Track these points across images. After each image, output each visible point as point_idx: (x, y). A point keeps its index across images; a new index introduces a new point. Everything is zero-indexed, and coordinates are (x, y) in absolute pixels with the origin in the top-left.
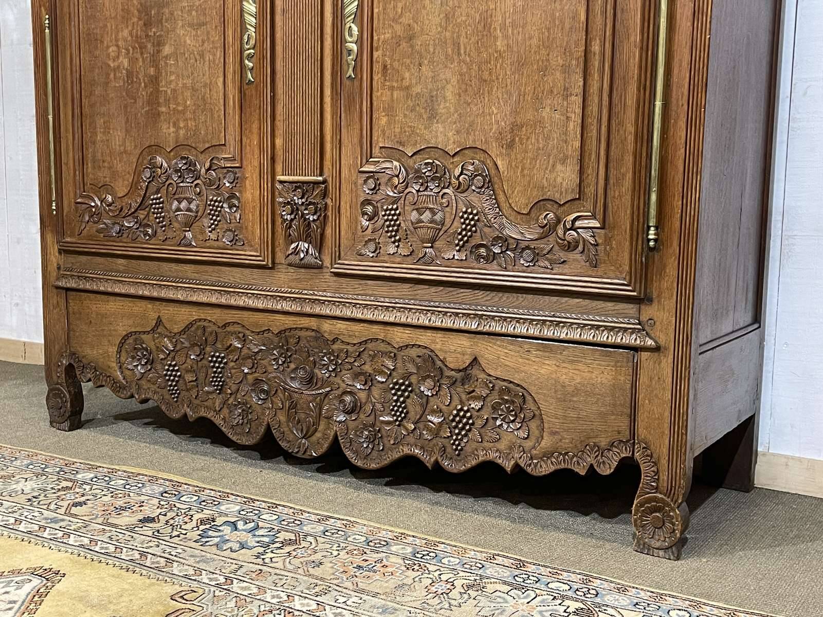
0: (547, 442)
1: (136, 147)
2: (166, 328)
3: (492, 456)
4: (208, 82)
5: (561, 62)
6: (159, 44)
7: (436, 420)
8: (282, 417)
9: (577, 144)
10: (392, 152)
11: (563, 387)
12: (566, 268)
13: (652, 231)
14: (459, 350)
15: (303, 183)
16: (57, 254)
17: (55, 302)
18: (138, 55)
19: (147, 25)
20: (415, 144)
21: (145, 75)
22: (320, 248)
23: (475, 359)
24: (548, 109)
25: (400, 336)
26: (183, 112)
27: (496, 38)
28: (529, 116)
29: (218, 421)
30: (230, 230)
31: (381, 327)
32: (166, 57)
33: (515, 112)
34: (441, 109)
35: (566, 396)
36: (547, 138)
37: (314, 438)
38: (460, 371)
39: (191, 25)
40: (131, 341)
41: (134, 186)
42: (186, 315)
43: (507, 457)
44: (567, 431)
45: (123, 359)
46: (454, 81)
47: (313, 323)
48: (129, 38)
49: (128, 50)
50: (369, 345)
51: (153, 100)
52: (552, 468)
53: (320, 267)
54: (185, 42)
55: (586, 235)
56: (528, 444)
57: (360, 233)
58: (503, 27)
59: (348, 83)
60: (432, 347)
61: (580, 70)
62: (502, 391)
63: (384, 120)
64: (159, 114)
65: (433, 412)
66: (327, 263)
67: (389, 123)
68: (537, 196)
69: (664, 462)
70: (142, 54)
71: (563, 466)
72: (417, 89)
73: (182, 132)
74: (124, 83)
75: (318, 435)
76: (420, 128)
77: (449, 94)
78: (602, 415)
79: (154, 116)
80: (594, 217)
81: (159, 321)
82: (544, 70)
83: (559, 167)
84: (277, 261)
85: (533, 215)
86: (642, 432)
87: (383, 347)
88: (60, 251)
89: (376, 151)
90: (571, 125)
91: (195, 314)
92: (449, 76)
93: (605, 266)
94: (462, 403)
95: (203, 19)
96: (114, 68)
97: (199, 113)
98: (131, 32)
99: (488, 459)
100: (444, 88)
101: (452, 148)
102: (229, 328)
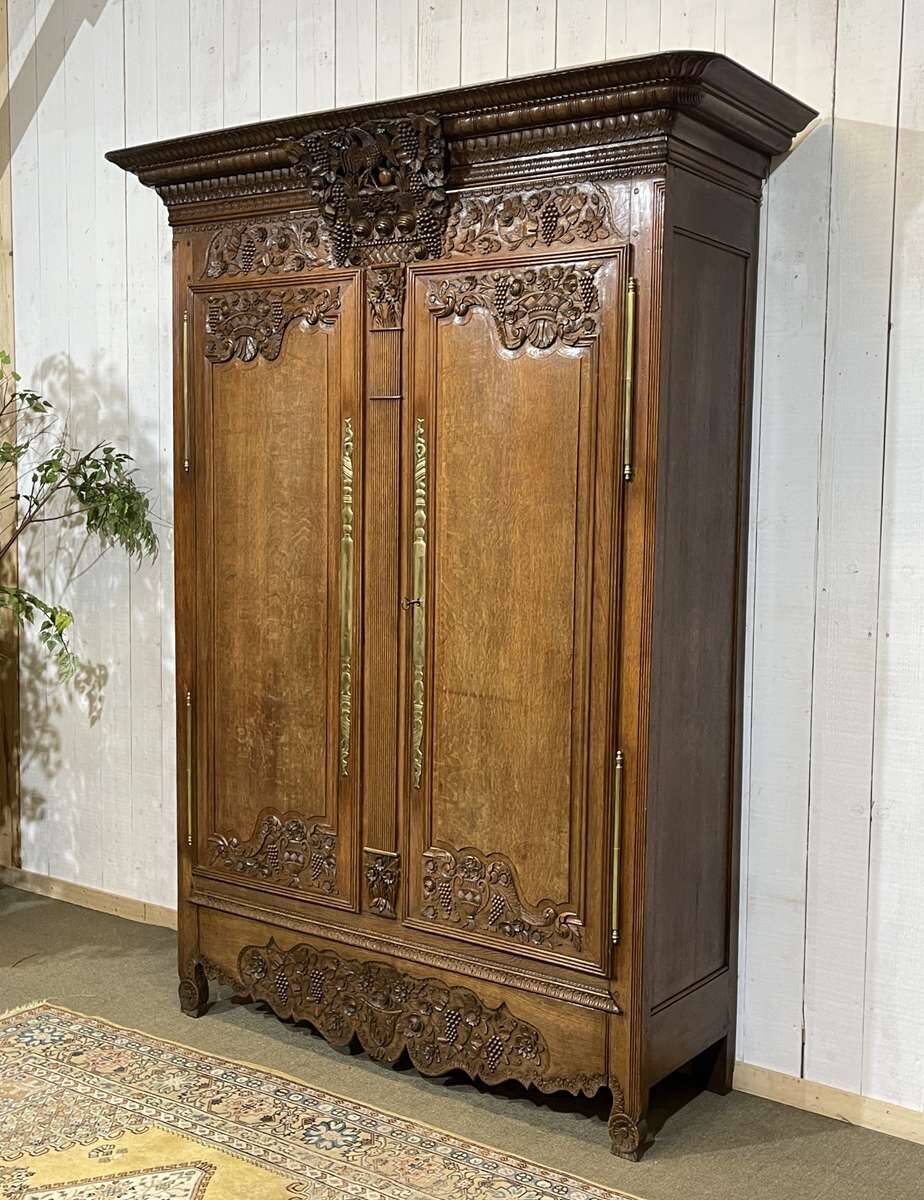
0: (551, 1071)
1: (257, 806)
2: (277, 946)
3: (514, 1076)
4: (314, 768)
5: (555, 808)
6: (278, 733)
7: (477, 1044)
8: (365, 1028)
9: (567, 865)
10: (445, 847)
11: (562, 1031)
12: (562, 950)
13: (615, 933)
14: (493, 995)
15: (383, 856)
16: (190, 876)
17: (188, 912)
18: (261, 738)
19: (269, 718)
20: (462, 843)
21: (266, 754)
22: (395, 904)
23: (504, 1004)
24: (547, 839)
25: (452, 980)
26: (295, 787)
27: (513, 782)
28: (536, 840)
29: (317, 1024)
30: (329, 882)
31: (438, 971)
32: (282, 744)
33: (526, 835)
34: (479, 823)
35: (565, 1038)
36: (547, 858)
37: (390, 1047)
38: (494, 1010)
39: (302, 724)
40: (249, 952)
41: (255, 835)
42: (294, 940)
43: (526, 1077)
44: (565, 1063)
45: (242, 966)
46: (487, 805)
47: (389, 960)
48: (254, 724)
49: (252, 733)
50: (431, 983)
51: (272, 773)
52: (556, 1089)
53: (395, 919)
54: (297, 736)
55: (574, 929)
56: (540, 1070)
57: (422, 899)
58: (518, 776)
59: (415, 791)
60: (475, 990)
61: (567, 816)
62: (523, 1030)
63: (440, 822)
64: (276, 785)
65: (475, 1038)
66: (400, 916)
67: (443, 824)
68: (542, 895)
69: (626, 1092)
70: (264, 739)
71: (562, 1089)
72: (463, 805)
73: (293, 802)
74: (249, 756)
75: (393, 1045)
76: (465, 834)
77: (483, 814)
78: (587, 1055)
79: (272, 786)
80: (578, 917)
81: (272, 940)
82: (544, 811)
83: (555, 879)
84: (363, 909)
85: (540, 908)
86: (613, 1070)
87: (439, 985)
88: (193, 875)
89: (434, 841)
90: (563, 852)
91: (299, 939)
92: (483, 801)
93: (585, 953)
94: (495, 1034)
95: (310, 722)
96: (242, 744)
97: (307, 790)
98: (255, 721)
99: (512, 1077)
100: (480, 808)
101: (486, 851)
102: (326, 954)
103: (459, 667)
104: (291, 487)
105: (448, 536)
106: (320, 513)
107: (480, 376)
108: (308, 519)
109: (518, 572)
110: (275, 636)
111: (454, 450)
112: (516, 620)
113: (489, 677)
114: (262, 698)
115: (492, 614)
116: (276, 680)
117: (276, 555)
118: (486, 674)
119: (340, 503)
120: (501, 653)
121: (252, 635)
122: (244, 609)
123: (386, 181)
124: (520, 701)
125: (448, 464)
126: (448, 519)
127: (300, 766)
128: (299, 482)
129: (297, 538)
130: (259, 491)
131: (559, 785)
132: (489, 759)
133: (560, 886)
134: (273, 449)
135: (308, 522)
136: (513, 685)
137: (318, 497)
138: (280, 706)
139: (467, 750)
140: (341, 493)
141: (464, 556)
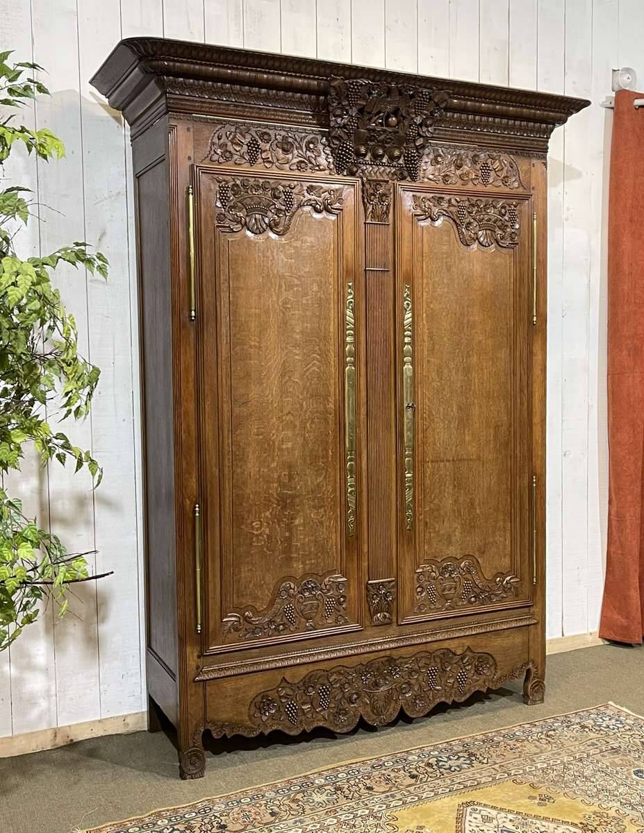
0: (498, 674)
1: (273, 579)
2: (288, 683)
4: (326, 537)
5: (502, 517)
6: (293, 518)
7: (452, 681)
8: (369, 709)
9: (509, 549)
10: (431, 561)
11: (505, 648)
12: (506, 600)
13: (534, 579)
14: (461, 645)
15: (383, 583)
16: (196, 659)
17: (193, 692)
18: (277, 526)
20: (443, 556)
21: (282, 536)
22: (392, 613)
23: (468, 647)
24: (498, 536)
25: (435, 646)
27: (476, 509)
28: (491, 540)
29: (326, 725)
30: (340, 616)
31: (424, 645)
33: (485, 539)
34: (454, 539)
35: (505, 651)
36: (498, 548)
37: (389, 713)
38: (461, 654)
39: (314, 507)
40: (258, 699)
41: (272, 603)
42: (303, 671)
43: (483, 687)
45: (252, 712)
46: (459, 527)
47: (388, 653)
48: (270, 516)
49: (269, 524)
53: (390, 624)
54: (310, 516)
55: (514, 584)
56: (490, 677)
57: (416, 602)
58: (479, 505)
59: (408, 531)
60: (449, 648)
62: (479, 658)
63: (427, 547)
64: (291, 558)
66: (394, 620)
67: (429, 548)
68: (495, 572)
69: (539, 666)
70: (279, 525)
72: (443, 532)
73: (307, 567)
74: (265, 543)
75: (390, 710)
76: (444, 549)
77: (457, 534)
78: (519, 655)
79: (289, 560)
80: (516, 577)
81: (284, 680)
82: (496, 521)
83: (503, 559)
84: (366, 626)
85: (494, 580)
87: (423, 654)
88: (199, 657)
89: (422, 562)
90: (507, 542)
91: (311, 668)
92: (456, 525)
93: (520, 596)
94: (461, 669)
95: (322, 503)
96: (257, 535)
97: (320, 554)
98: (271, 513)
99: (476, 690)
100: (454, 531)
101: (458, 557)
102: (333, 670)
103: (438, 444)
104: (302, 332)
105: (428, 361)
106: (329, 351)
107: (449, 260)
108: (318, 354)
109: (476, 380)
110: (290, 445)
111: (432, 306)
112: (476, 411)
113: (458, 447)
114: (277, 494)
115: (460, 408)
116: (291, 477)
117: (290, 383)
118: (456, 446)
119: (344, 343)
120: (466, 431)
121: (267, 446)
122: (258, 429)
123: (394, 125)
124: (479, 458)
125: (427, 315)
126: (428, 350)
127: (312, 538)
128: (309, 328)
129: (308, 370)
130: (272, 334)
131: (504, 503)
132: (460, 498)
133: (506, 562)
134: (285, 303)
135: (318, 357)
136: (474, 449)
137: (326, 338)
138: (293, 497)
139: (445, 496)
140: (344, 336)
141: (439, 373)
